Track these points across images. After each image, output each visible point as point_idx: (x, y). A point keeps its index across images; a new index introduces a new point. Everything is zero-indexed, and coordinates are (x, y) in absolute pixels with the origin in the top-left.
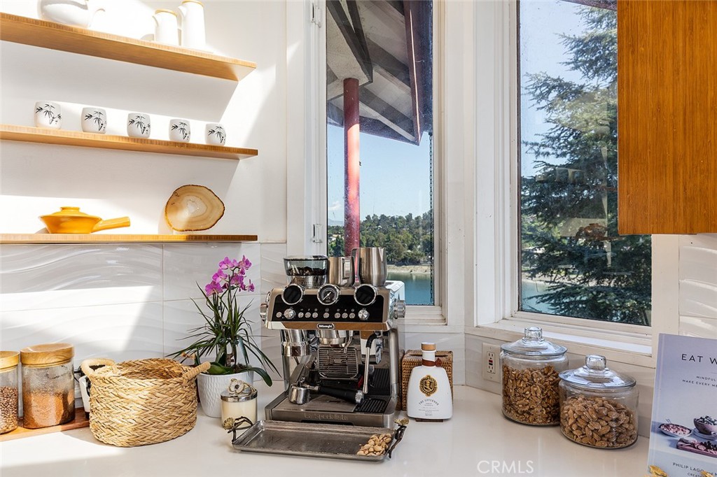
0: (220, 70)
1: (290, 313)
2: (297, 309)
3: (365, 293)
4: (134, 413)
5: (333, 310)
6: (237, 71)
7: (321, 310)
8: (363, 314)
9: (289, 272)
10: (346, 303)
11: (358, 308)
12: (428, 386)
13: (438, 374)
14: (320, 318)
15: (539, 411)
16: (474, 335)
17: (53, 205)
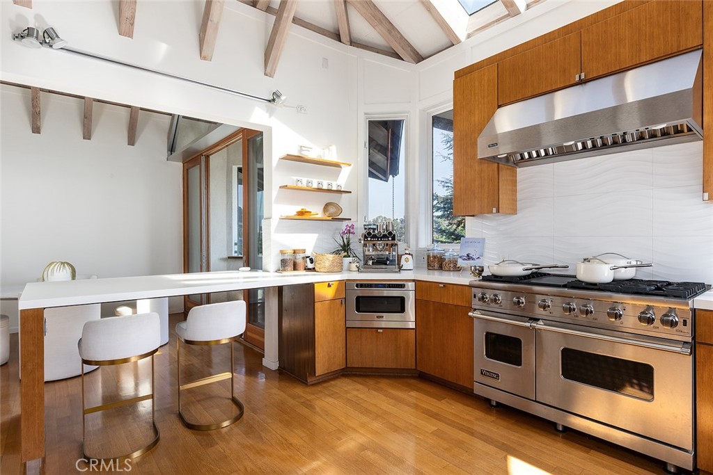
0: (337, 165)
1: (369, 239)
2: (371, 238)
3: (390, 233)
4: (327, 264)
5: (381, 238)
6: (342, 166)
7: (378, 238)
8: (390, 239)
9: (365, 229)
10: (385, 236)
11: (388, 238)
12: (407, 260)
13: (410, 257)
14: (378, 240)
15: (437, 266)
16: (419, 251)
17: (299, 208)
